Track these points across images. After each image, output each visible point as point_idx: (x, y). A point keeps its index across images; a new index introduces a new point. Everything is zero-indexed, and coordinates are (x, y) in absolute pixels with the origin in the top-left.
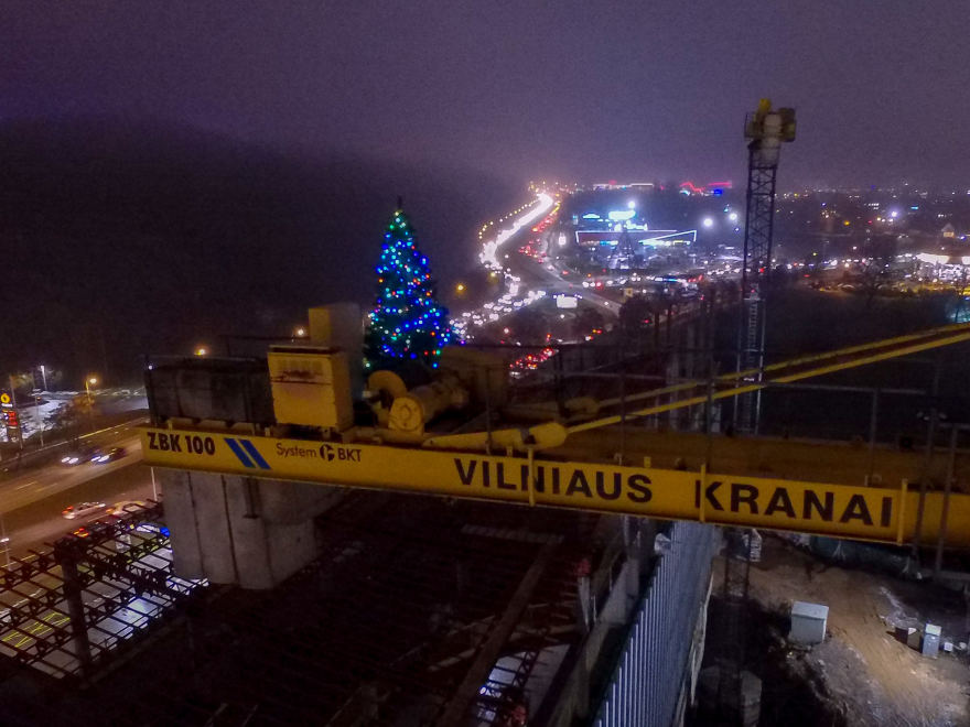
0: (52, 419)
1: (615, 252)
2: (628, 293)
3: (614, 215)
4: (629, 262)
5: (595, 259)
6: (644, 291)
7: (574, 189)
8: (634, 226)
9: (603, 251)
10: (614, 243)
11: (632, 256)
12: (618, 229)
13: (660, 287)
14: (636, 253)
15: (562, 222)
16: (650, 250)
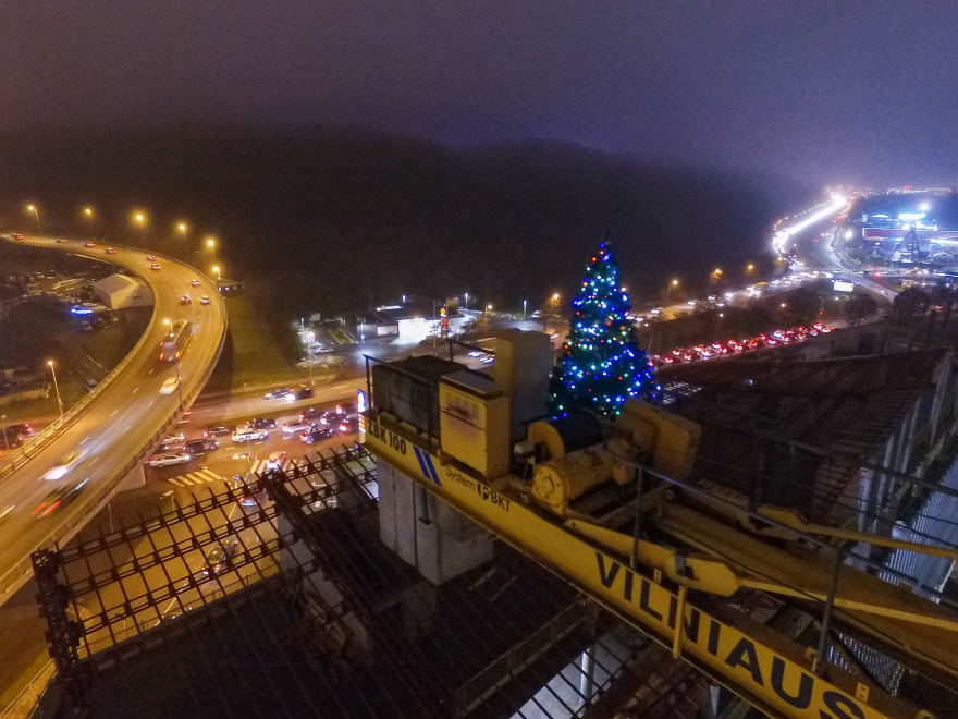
0: (464, 327)
1: (898, 247)
2: (907, 284)
3: (902, 216)
4: (913, 256)
5: (878, 252)
6: (924, 284)
7: (867, 193)
8: (923, 226)
9: (887, 246)
10: (901, 239)
11: (916, 252)
12: (906, 227)
13: (941, 281)
14: (922, 249)
15: (853, 218)
16: (937, 248)
